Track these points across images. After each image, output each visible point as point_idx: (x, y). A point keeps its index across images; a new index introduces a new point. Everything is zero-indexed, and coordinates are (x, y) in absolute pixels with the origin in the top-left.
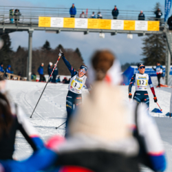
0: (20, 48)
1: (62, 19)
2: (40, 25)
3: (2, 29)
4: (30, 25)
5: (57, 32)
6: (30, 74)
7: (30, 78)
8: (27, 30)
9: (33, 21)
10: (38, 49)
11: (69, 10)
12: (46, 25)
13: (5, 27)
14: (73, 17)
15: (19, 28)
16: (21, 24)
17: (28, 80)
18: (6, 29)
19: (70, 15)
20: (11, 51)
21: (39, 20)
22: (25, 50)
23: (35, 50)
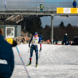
0: (46, 26)
1: (70, 9)
2: (57, 13)
3: (36, 15)
4: (52, 12)
5: (67, 16)
6: (52, 40)
7: (52, 43)
8: (50, 15)
9: (54, 10)
10: (57, 26)
11: (72, 3)
12: (61, 12)
13: (37, 14)
14: (75, 7)
15: (46, 14)
16: (47, 12)
17: (51, 44)
18: (38, 15)
19: (73, 6)
20: (42, 28)
21: (57, 10)
22: (50, 27)
23: (55, 27)
